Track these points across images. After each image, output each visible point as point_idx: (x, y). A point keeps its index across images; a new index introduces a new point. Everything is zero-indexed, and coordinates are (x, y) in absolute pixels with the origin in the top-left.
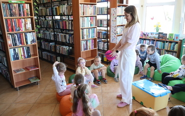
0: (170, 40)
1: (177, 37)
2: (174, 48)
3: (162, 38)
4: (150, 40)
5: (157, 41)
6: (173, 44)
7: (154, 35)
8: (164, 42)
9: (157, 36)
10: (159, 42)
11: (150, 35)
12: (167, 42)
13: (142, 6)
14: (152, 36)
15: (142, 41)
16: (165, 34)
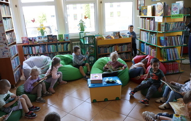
0: (61, 41)
1: (67, 37)
2: (67, 49)
3: (52, 40)
4: (39, 45)
5: (48, 44)
6: (65, 45)
7: (43, 39)
8: (56, 44)
9: (47, 39)
10: (51, 46)
11: (37, 40)
12: (59, 44)
13: (16, 6)
14: (41, 40)
15: (30, 48)
16: (54, 36)
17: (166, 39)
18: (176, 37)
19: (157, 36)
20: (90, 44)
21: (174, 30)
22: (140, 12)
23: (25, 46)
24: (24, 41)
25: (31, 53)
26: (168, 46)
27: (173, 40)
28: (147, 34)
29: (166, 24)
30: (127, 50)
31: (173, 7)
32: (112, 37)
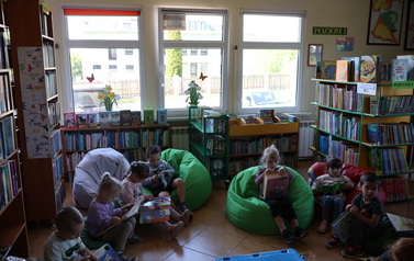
0: (148, 124)
1: (162, 117)
2: (161, 141)
3: (130, 122)
4: (101, 132)
5: (121, 130)
6: (158, 132)
7: (110, 119)
8: (137, 131)
9: (118, 119)
10: (127, 134)
11: (98, 120)
12: (144, 130)
13: (57, 47)
14: (105, 120)
15: (81, 137)
16: (135, 113)
17: (381, 129)
18: (400, 127)
19: (363, 122)
20: (218, 134)
21: (397, 112)
22: (319, 70)
23: (70, 133)
24: (68, 121)
25: (82, 149)
26: (385, 144)
27: (396, 132)
28: (337, 116)
29: (382, 98)
30: (289, 148)
31: (395, 67)
32: (258, 119)
